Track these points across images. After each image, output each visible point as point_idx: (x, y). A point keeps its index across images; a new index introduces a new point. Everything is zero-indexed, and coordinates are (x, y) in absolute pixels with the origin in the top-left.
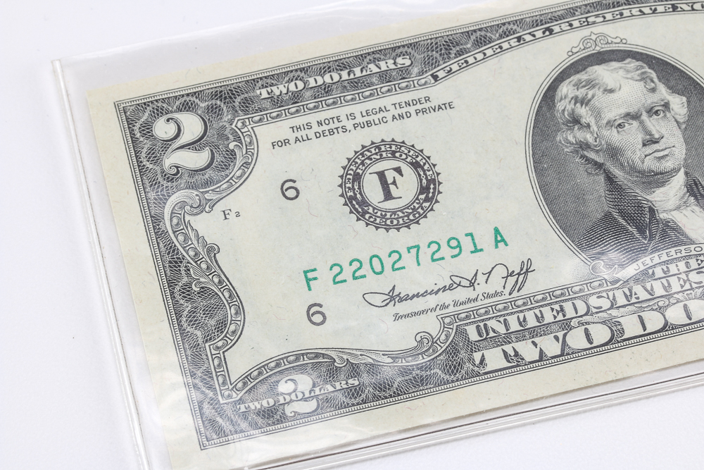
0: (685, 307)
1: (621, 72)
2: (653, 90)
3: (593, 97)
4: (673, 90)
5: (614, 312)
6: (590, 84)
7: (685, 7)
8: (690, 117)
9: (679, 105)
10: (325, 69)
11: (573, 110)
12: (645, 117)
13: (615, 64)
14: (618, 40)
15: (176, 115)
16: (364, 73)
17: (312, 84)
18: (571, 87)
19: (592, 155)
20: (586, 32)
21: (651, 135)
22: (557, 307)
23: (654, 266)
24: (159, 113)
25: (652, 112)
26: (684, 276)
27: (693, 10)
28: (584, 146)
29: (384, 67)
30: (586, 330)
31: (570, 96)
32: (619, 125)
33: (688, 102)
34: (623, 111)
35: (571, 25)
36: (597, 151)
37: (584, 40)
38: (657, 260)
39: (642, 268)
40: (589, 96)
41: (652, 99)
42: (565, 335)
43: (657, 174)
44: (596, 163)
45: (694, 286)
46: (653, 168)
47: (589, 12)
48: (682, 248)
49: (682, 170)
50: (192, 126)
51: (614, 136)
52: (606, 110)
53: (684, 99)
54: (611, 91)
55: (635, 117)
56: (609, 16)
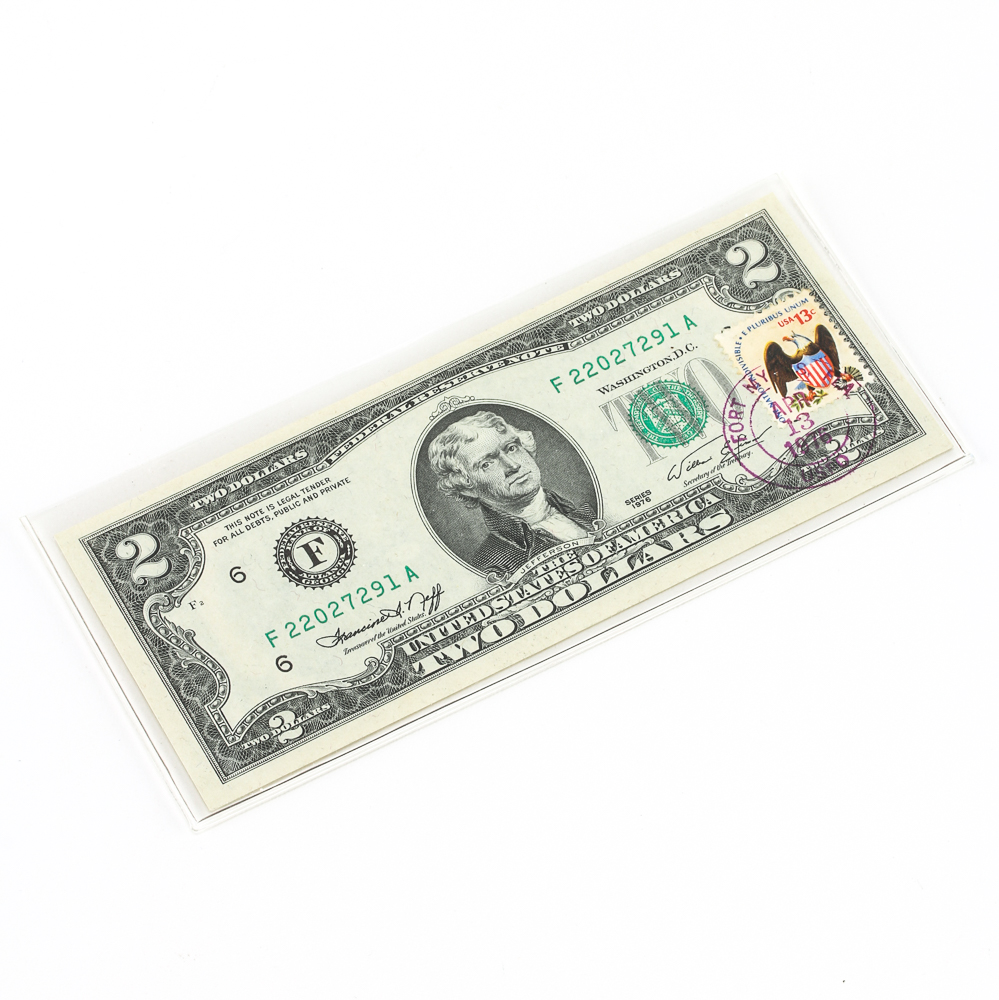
0: (567, 591)
1: (476, 423)
2: (504, 432)
3: (458, 448)
4: (520, 428)
5: (512, 609)
6: (454, 438)
7: (515, 360)
8: (539, 446)
9: (527, 438)
10: (239, 474)
11: (444, 462)
12: (502, 454)
13: (469, 419)
14: (467, 399)
15: (131, 538)
16: (272, 471)
17: (233, 489)
18: (439, 445)
19: (468, 494)
20: (440, 398)
21: (511, 467)
22: (468, 615)
23: (536, 567)
24: (117, 539)
25: (507, 449)
26: (560, 569)
27: (522, 360)
28: (460, 488)
29: (287, 463)
30: (495, 627)
31: (440, 452)
32: (484, 465)
33: (534, 434)
34: (484, 454)
35: (427, 395)
36: (471, 490)
37: (441, 404)
38: (537, 562)
39: (527, 570)
40: (455, 448)
41: (504, 439)
42: (479, 634)
43: (523, 496)
44: (472, 499)
45: (570, 574)
46: (518, 492)
47: (439, 381)
48: (554, 548)
49: (541, 488)
50: (146, 543)
51: (481, 475)
52: (470, 456)
53: (530, 433)
54: (471, 440)
55: (495, 455)
56: (456, 381)
